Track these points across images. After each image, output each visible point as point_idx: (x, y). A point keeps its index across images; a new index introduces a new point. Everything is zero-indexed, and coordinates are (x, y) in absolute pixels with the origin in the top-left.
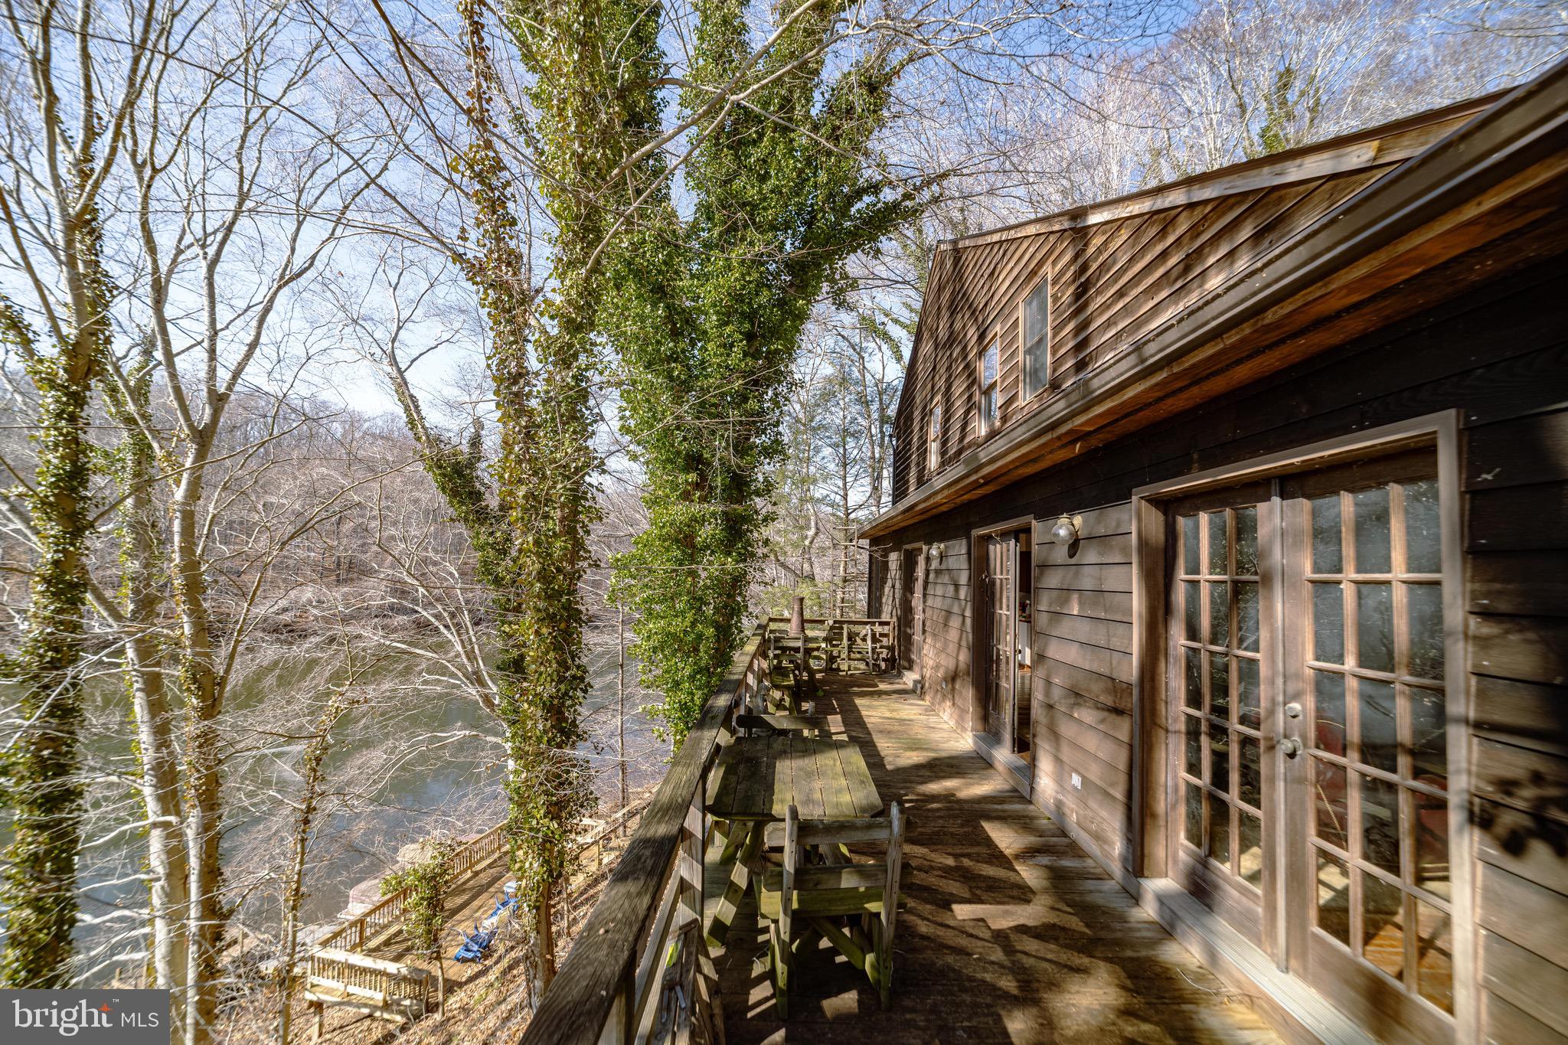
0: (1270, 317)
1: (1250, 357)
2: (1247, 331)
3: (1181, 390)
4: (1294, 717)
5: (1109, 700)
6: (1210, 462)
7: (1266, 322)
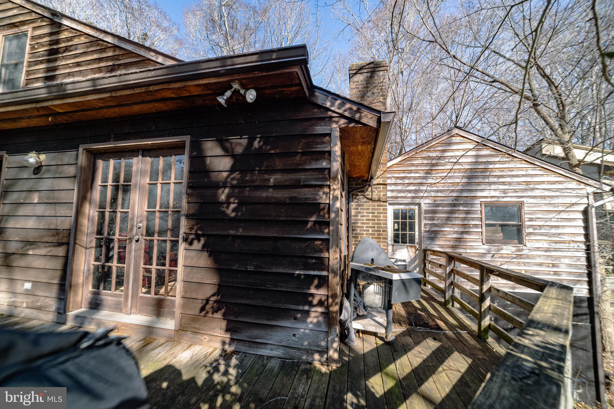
0: (151, 88)
1: (140, 103)
2: (143, 90)
3: (112, 107)
4: (139, 228)
5: (54, 239)
6: (118, 138)
7: (150, 89)
